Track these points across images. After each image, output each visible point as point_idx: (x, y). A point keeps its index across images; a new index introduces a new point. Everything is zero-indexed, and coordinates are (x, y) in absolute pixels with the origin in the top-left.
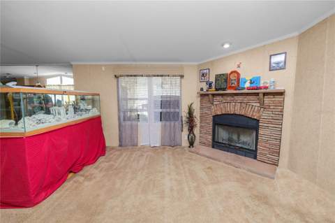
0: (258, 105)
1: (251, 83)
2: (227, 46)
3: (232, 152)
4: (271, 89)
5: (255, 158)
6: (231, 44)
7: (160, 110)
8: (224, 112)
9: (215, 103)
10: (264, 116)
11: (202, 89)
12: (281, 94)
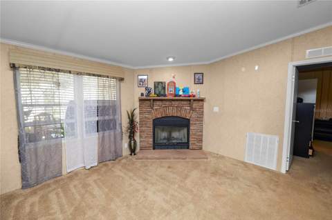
0: (189, 108)
1: (183, 92)
2: (171, 60)
3: (171, 149)
4: (197, 97)
5: (188, 148)
6: (174, 58)
7: (97, 119)
8: (164, 116)
9: (155, 108)
10: (192, 116)
11: (142, 95)
12: (202, 100)
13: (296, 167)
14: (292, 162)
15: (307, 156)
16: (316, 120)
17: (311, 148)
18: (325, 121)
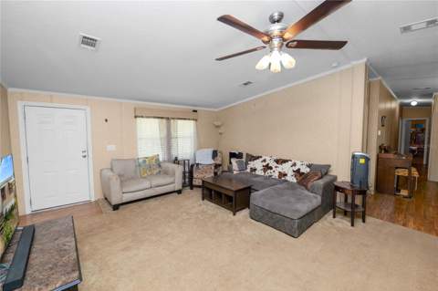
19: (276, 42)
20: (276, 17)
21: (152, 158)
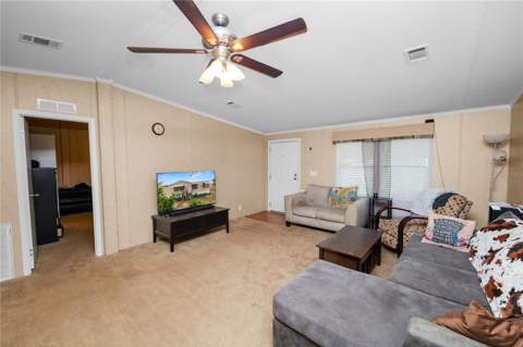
13: (44, 258)
14: (37, 255)
15: (56, 239)
16: (61, 190)
17: (60, 226)
18: (70, 189)
19: (222, 49)
20: (221, 19)
21: (346, 189)
